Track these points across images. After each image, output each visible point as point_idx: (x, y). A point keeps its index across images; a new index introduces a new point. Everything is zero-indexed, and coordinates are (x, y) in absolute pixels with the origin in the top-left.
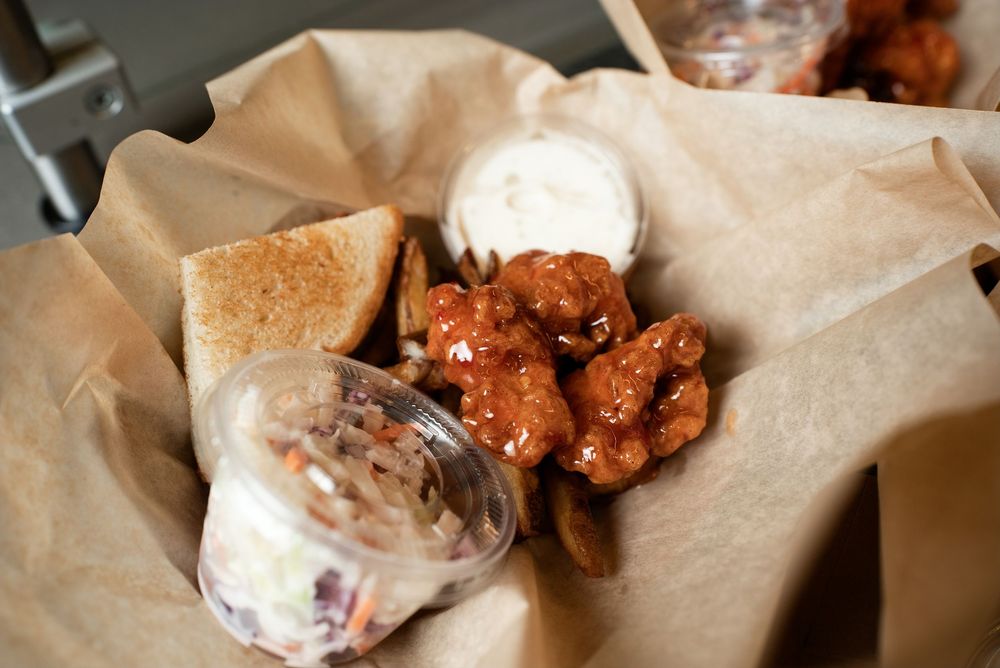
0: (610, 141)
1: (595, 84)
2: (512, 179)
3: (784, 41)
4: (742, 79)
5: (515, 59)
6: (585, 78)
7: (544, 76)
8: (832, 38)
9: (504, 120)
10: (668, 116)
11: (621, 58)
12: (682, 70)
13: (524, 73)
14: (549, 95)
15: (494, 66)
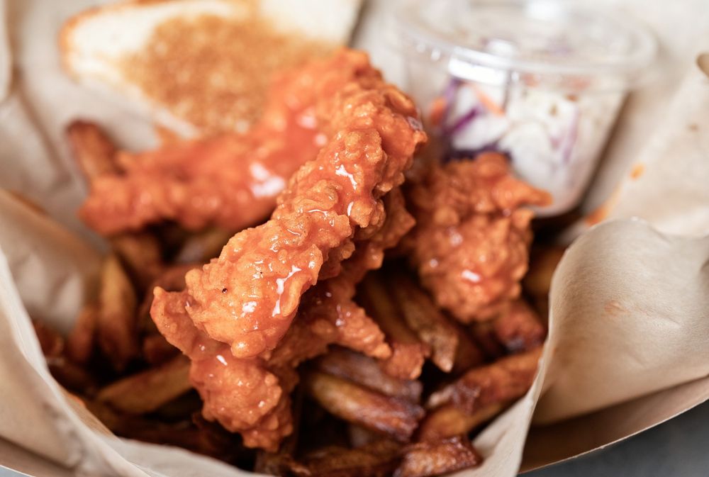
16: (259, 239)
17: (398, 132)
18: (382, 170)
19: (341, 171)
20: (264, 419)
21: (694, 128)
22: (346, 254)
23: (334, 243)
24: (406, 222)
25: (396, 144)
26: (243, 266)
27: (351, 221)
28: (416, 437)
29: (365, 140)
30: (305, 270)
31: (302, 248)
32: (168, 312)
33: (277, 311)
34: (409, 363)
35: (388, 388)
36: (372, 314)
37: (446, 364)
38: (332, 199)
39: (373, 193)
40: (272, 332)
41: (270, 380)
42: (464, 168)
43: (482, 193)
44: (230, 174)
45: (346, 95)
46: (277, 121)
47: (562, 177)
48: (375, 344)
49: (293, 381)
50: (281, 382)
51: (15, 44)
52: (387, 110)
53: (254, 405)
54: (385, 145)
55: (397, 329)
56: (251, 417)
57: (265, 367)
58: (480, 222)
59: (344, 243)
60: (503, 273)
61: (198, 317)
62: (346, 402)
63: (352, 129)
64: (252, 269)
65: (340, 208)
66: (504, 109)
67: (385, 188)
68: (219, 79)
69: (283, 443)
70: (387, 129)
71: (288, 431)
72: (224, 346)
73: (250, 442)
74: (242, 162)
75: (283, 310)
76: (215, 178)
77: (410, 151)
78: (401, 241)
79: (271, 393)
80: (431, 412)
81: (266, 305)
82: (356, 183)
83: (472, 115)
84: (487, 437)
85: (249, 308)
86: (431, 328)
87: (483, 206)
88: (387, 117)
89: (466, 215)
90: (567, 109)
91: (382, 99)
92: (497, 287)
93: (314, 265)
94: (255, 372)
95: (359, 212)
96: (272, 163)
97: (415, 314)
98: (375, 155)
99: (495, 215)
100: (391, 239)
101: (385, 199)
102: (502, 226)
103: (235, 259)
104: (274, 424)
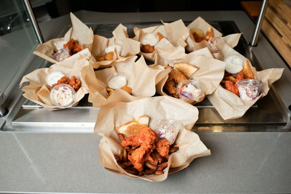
0: (57, 71)
1: (52, 68)
2: (51, 78)
3: (65, 54)
4: (64, 59)
5: (43, 69)
6: (50, 67)
7: (47, 69)
8: (69, 52)
9: (46, 75)
10: (61, 65)
11: (52, 64)
12: (59, 61)
13: (45, 70)
14: (48, 70)
15: (42, 71)
16: (139, 149)
17: (153, 138)
18: (151, 142)
19: (147, 142)
20: (140, 168)
21: (186, 135)
22: (148, 151)
23: (146, 150)
24: (155, 147)
25: (152, 139)
26: (137, 152)
27: (148, 148)
28: (156, 170)
29: (149, 139)
30: (143, 153)
31: (143, 151)
32: (130, 157)
33: (140, 157)
34: (156, 162)
35: (154, 164)
36: (152, 157)
37: (160, 162)
38: (146, 145)
39: (150, 144)
40: (140, 159)
41: (141, 164)
42: (162, 141)
43: (164, 144)
44: (137, 140)
45: (147, 133)
46: (141, 134)
47: (172, 141)
48: (152, 160)
49: (143, 164)
50: (142, 164)
51: (115, 124)
52: (151, 135)
53: (139, 167)
54: (151, 139)
55: (155, 158)
56: (139, 168)
57: (140, 163)
58: (164, 147)
59: (147, 150)
60: (166, 152)
61: (133, 158)
62: (149, 166)
63: (148, 138)
64: (138, 153)
65: (147, 146)
66: (165, 134)
67: (152, 143)
68: (135, 131)
69: (142, 171)
70: (151, 137)
71: (143, 169)
72: (136, 161)
73: (139, 171)
74: (138, 139)
75: (141, 157)
76: (135, 141)
77: (154, 139)
78: (155, 149)
79: (141, 166)
80: (158, 167)
81: (139, 157)
82: (148, 144)
83: (162, 134)
84: (164, 170)
85: (138, 157)
86: (159, 158)
87: (164, 145)
88: (151, 136)
89: (162, 146)
90: (172, 134)
91: (151, 134)
92: (166, 154)
93: (144, 152)
94: (139, 163)
95: (149, 146)
96: (141, 139)
97: (157, 156)
98: (150, 140)
99: (165, 146)
100: (153, 149)
101: (152, 145)
102: (166, 147)
103: (136, 152)
104: (141, 169)
